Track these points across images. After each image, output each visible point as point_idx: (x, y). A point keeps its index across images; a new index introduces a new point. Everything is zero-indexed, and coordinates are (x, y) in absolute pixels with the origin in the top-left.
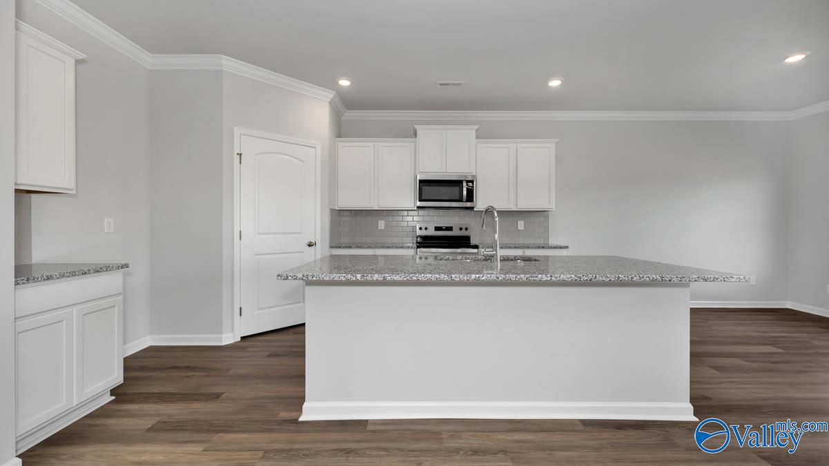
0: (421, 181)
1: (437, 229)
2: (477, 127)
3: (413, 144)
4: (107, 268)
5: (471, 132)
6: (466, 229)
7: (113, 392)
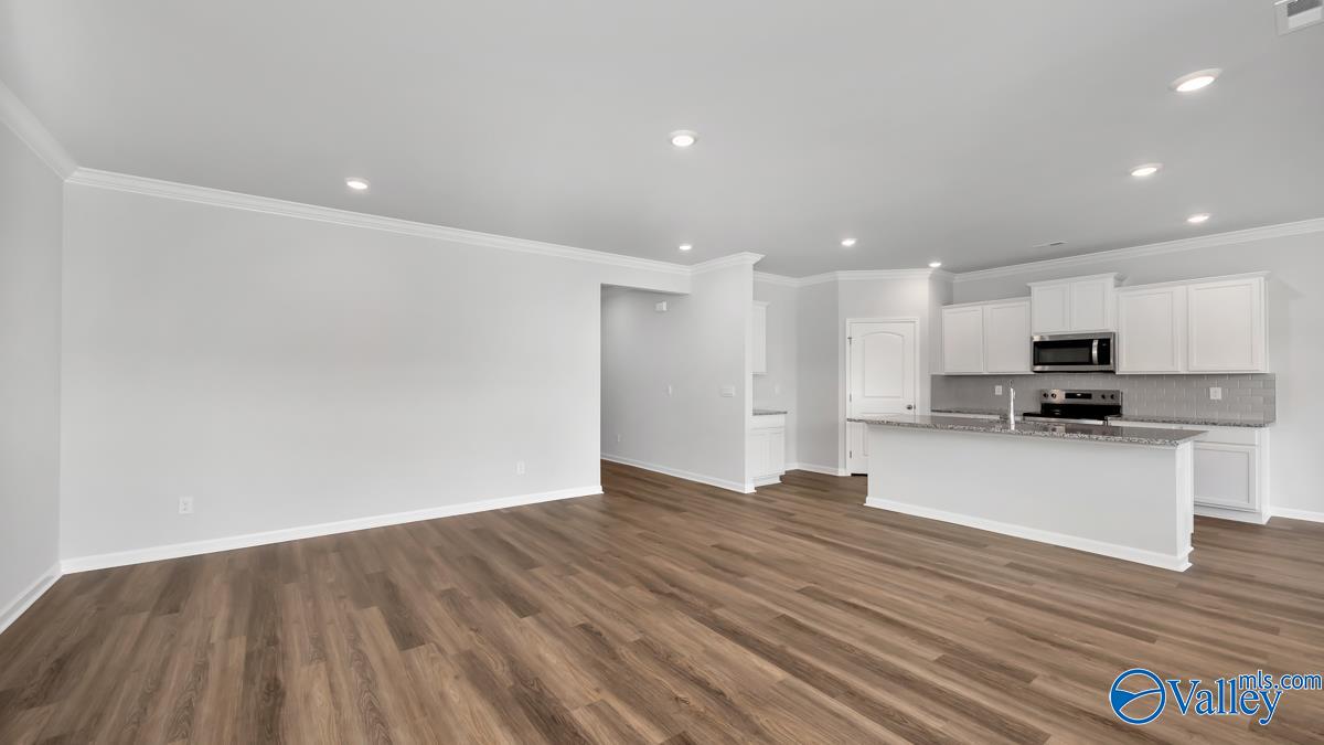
0: (1036, 344)
1: (1068, 396)
2: (1115, 273)
3: (1028, 303)
4: (779, 413)
5: (1109, 280)
6: (1112, 397)
7: (781, 478)
